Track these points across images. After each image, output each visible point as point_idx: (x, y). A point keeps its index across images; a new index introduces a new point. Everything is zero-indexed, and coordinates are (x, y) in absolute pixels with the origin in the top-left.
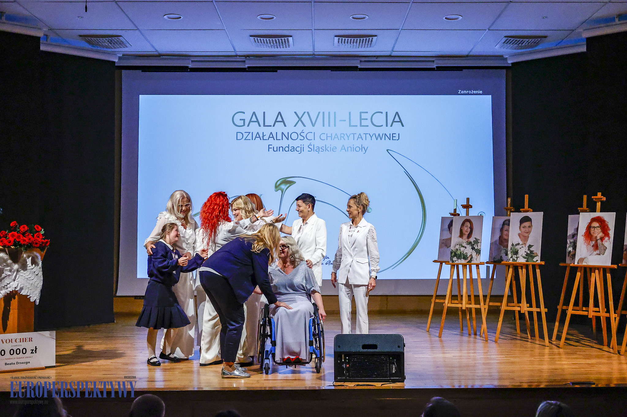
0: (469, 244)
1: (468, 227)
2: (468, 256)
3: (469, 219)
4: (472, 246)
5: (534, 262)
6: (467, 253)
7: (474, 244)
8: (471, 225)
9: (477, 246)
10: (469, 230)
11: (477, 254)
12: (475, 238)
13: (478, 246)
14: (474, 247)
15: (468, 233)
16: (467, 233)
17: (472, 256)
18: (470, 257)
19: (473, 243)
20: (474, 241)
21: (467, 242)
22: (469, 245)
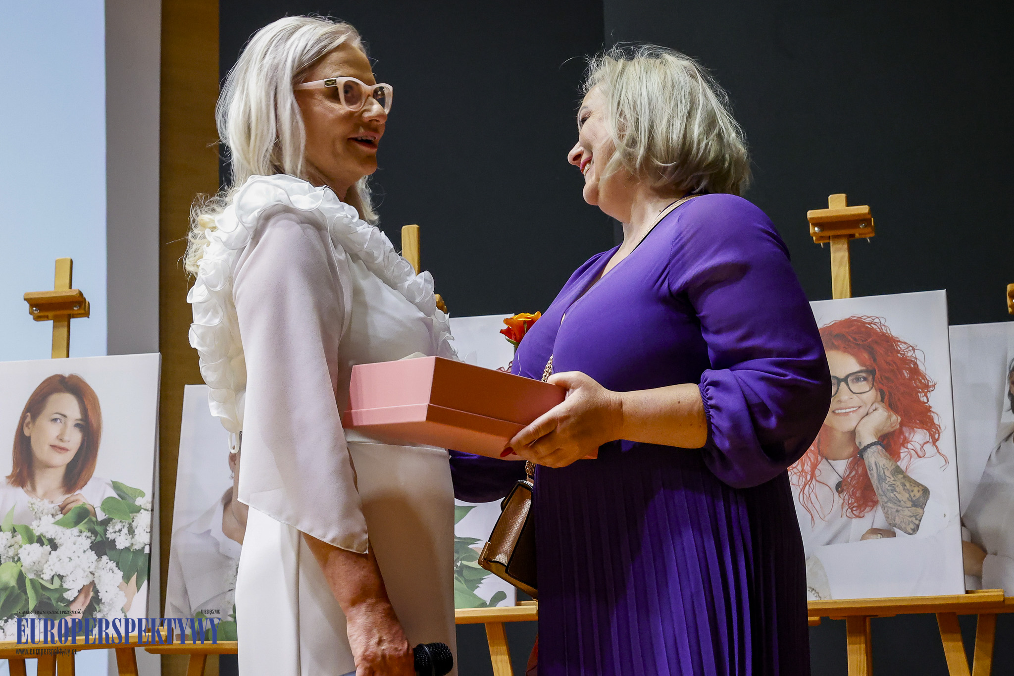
0: (77, 522)
1: (71, 423)
2: (69, 596)
3: (72, 377)
4: (94, 532)
5: (483, 605)
6: (61, 577)
7: (106, 523)
8: (84, 411)
9: (125, 530)
10: (74, 439)
11: (127, 578)
12: (116, 486)
13: (131, 531)
14: (110, 536)
15: (68, 457)
16: (62, 460)
17: (97, 592)
18: (81, 598)
19: (101, 516)
20: (107, 504)
21: (63, 509)
22: (75, 531)
